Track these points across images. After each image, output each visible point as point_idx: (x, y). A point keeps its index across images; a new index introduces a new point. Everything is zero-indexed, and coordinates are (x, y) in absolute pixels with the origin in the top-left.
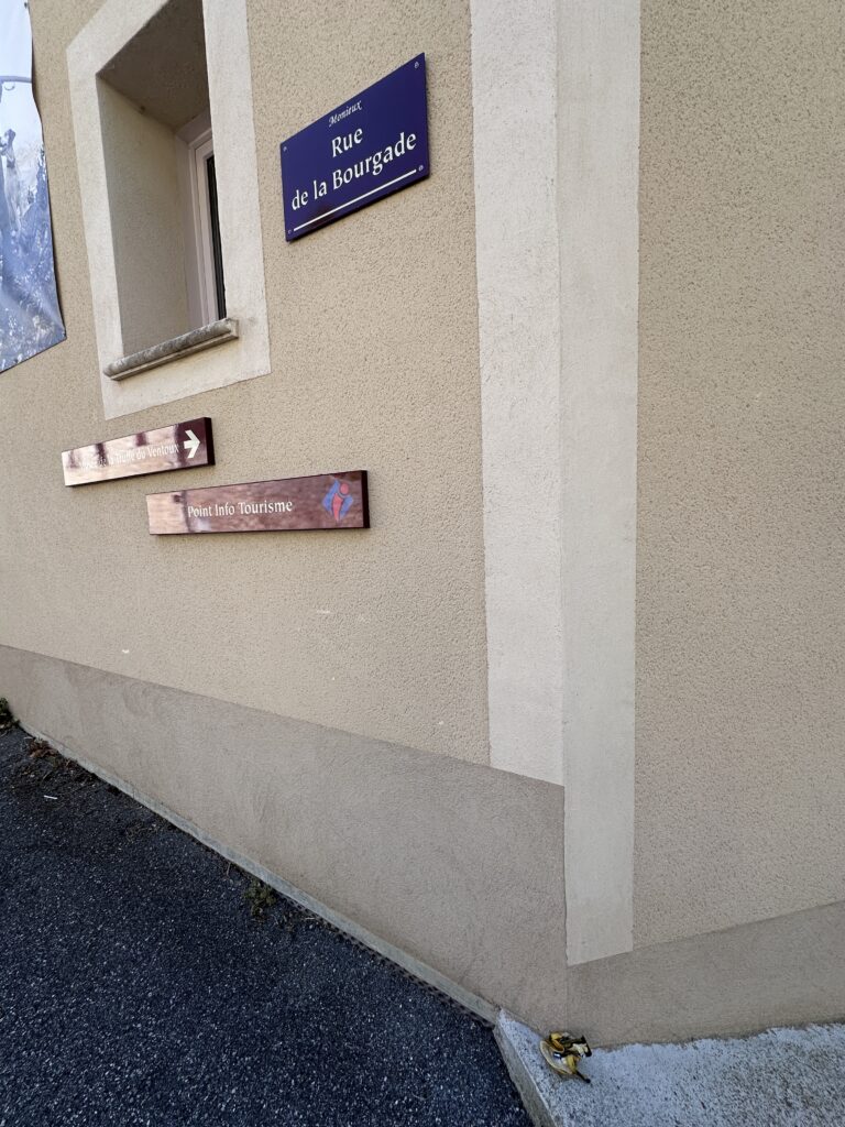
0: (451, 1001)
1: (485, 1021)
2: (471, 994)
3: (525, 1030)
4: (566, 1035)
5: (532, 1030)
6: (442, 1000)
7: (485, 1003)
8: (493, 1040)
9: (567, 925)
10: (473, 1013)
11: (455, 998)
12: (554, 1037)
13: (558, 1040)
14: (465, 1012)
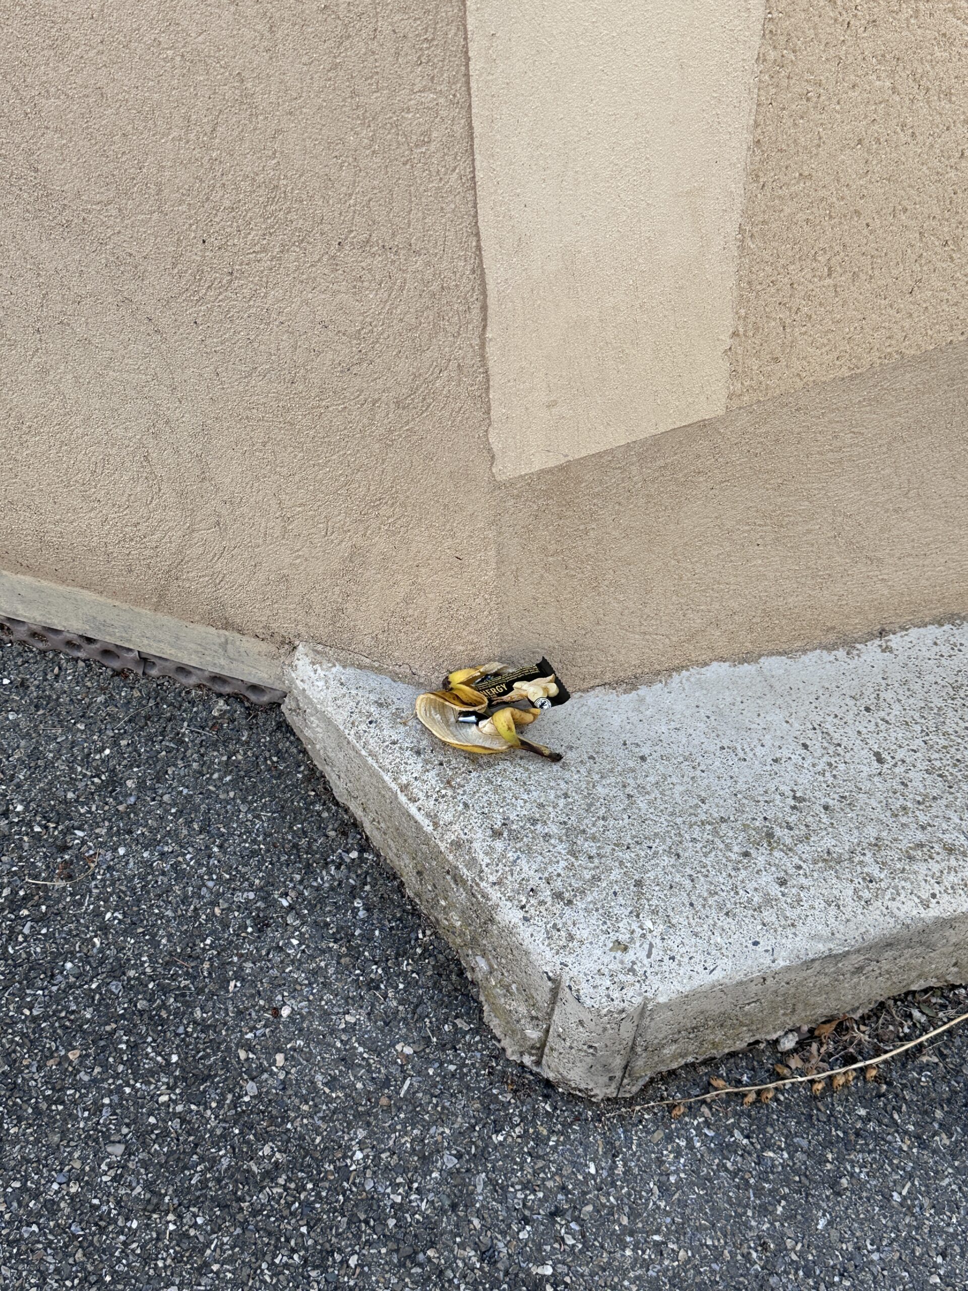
0: (144, 660)
1: (254, 688)
2: (201, 630)
3: (373, 680)
4: (495, 667)
5: (395, 677)
6: (116, 664)
7: (248, 644)
8: (285, 728)
9: (490, 349)
10: (217, 678)
11: (151, 649)
12: (458, 678)
13: (467, 683)
14: (192, 681)
